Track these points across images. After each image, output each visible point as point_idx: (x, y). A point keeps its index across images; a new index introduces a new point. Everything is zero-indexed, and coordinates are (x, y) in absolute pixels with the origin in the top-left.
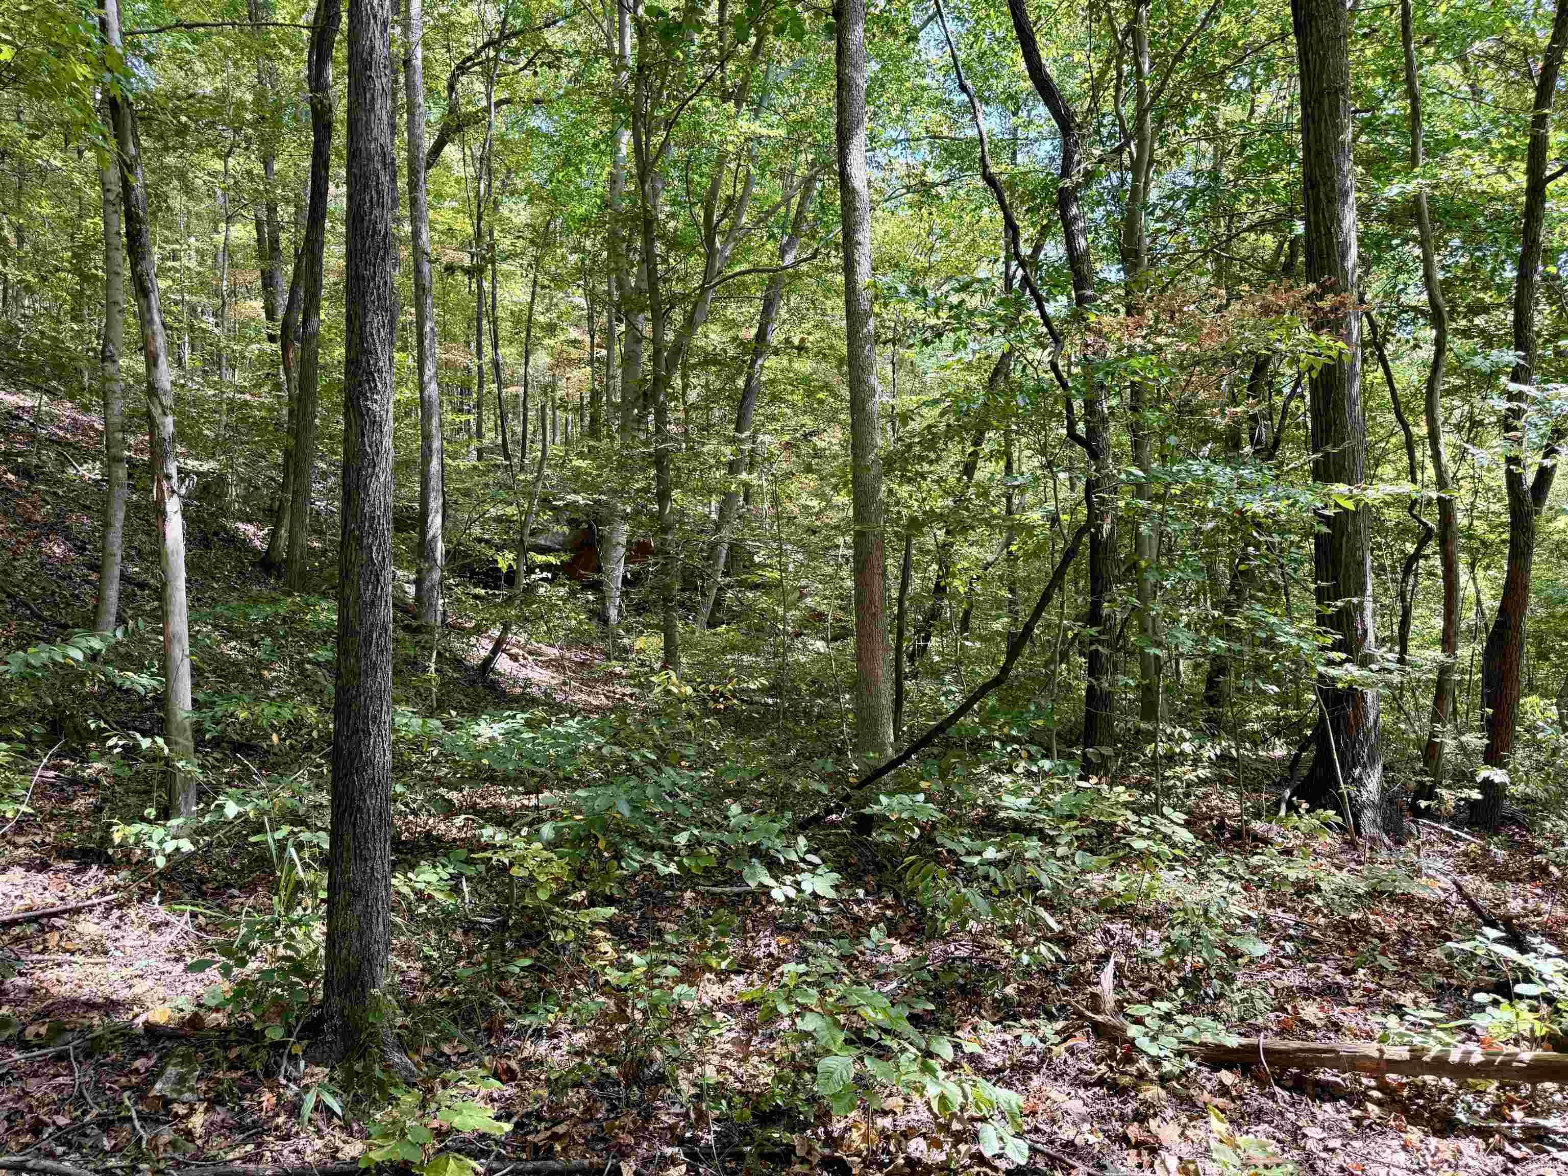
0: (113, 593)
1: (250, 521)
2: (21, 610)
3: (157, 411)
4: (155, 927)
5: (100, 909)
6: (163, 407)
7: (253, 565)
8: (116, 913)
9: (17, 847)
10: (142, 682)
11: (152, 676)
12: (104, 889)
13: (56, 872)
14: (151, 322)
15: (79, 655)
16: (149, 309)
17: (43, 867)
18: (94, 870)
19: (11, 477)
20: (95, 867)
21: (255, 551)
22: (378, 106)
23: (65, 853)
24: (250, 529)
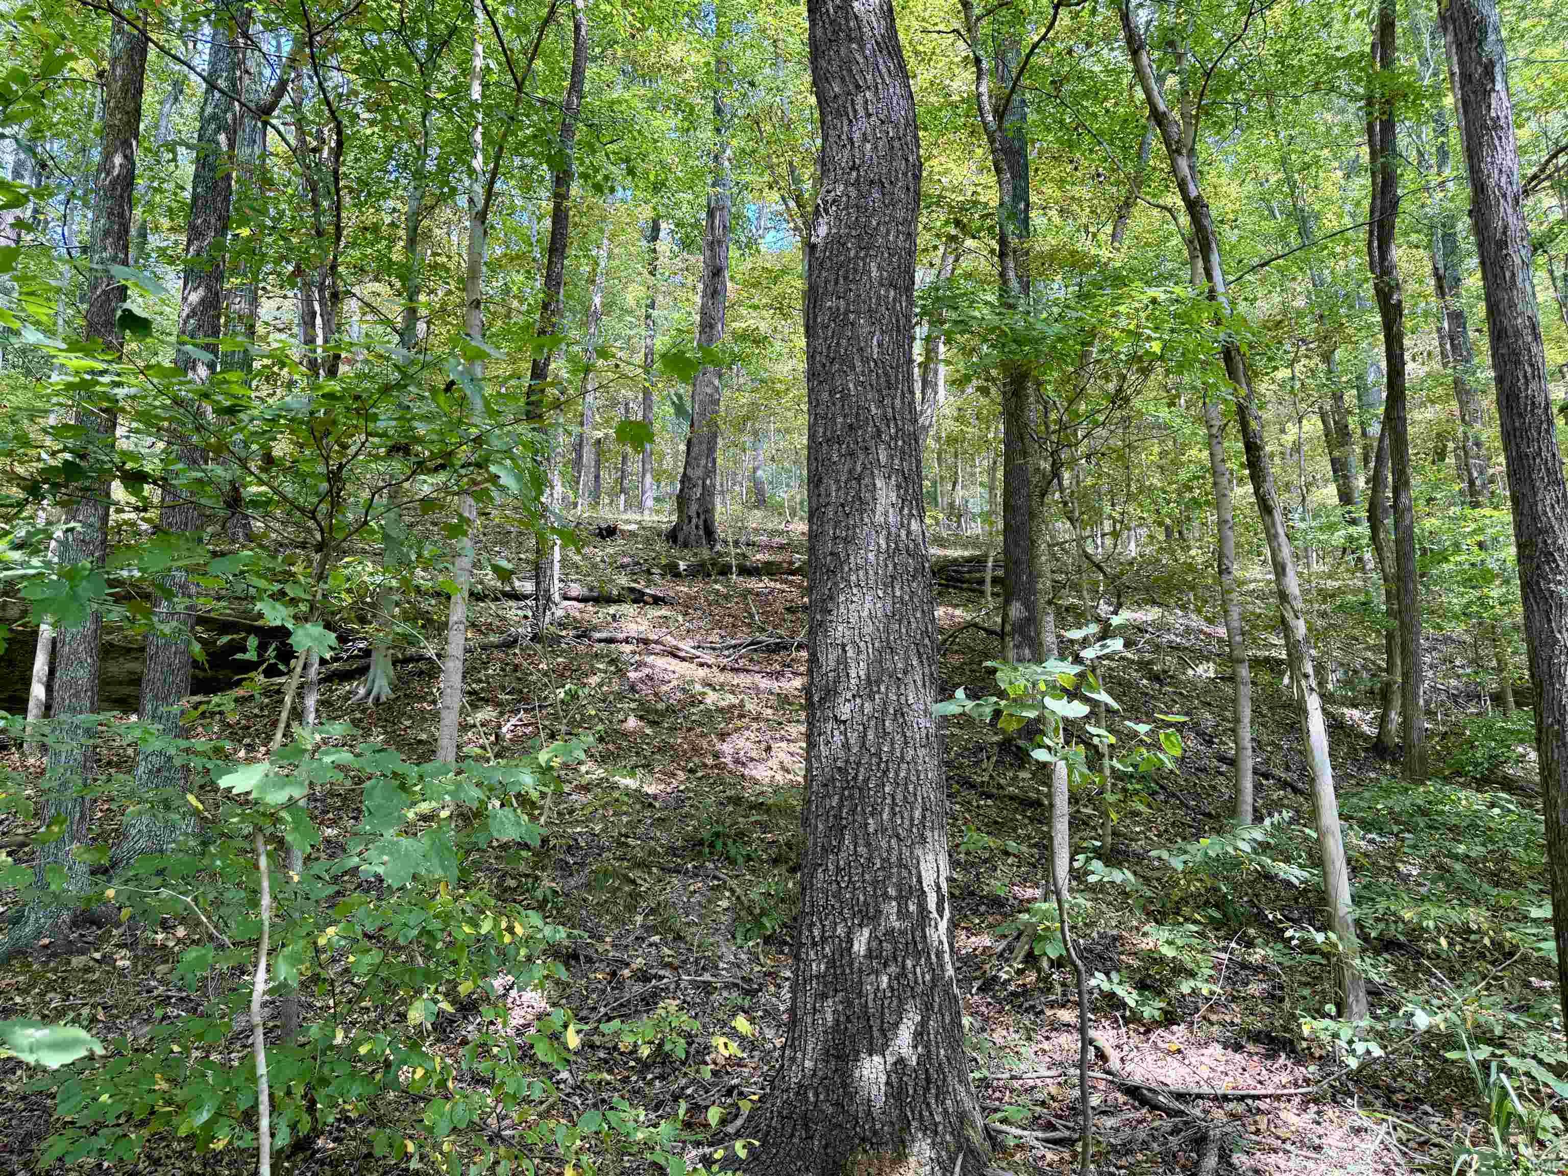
0: (1248, 784)
1: (1355, 706)
2: (1172, 801)
3: (1289, 616)
4: (1358, 1131)
5: (1297, 1100)
6: (1295, 612)
7: (1366, 750)
8: (1313, 1108)
9: (1212, 1024)
10: (1293, 873)
11: (1301, 866)
12: (1296, 1080)
13: (1250, 1054)
14: (1276, 536)
15: (1246, 847)
16: (1274, 524)
17: (1238, 1048)
18: (1282, 1059)
19: (1145, 681)
20: (1283, 1056)
21: (1366, 738)
22: (1519, 280)
23: (1256, 1037)
24: (1356, 713)
